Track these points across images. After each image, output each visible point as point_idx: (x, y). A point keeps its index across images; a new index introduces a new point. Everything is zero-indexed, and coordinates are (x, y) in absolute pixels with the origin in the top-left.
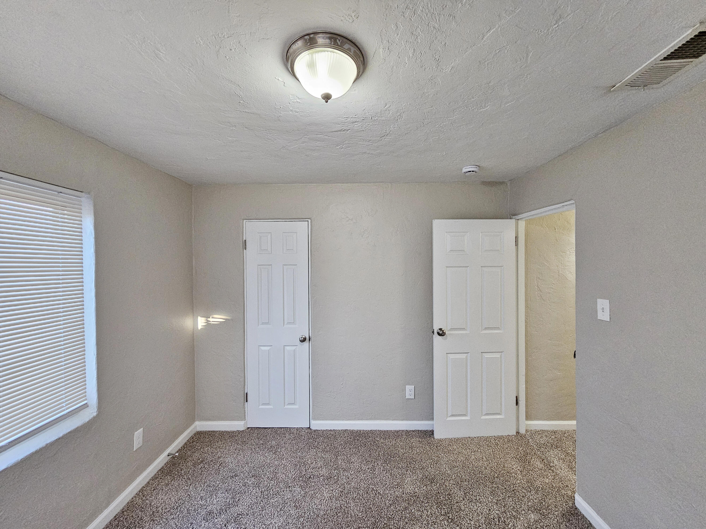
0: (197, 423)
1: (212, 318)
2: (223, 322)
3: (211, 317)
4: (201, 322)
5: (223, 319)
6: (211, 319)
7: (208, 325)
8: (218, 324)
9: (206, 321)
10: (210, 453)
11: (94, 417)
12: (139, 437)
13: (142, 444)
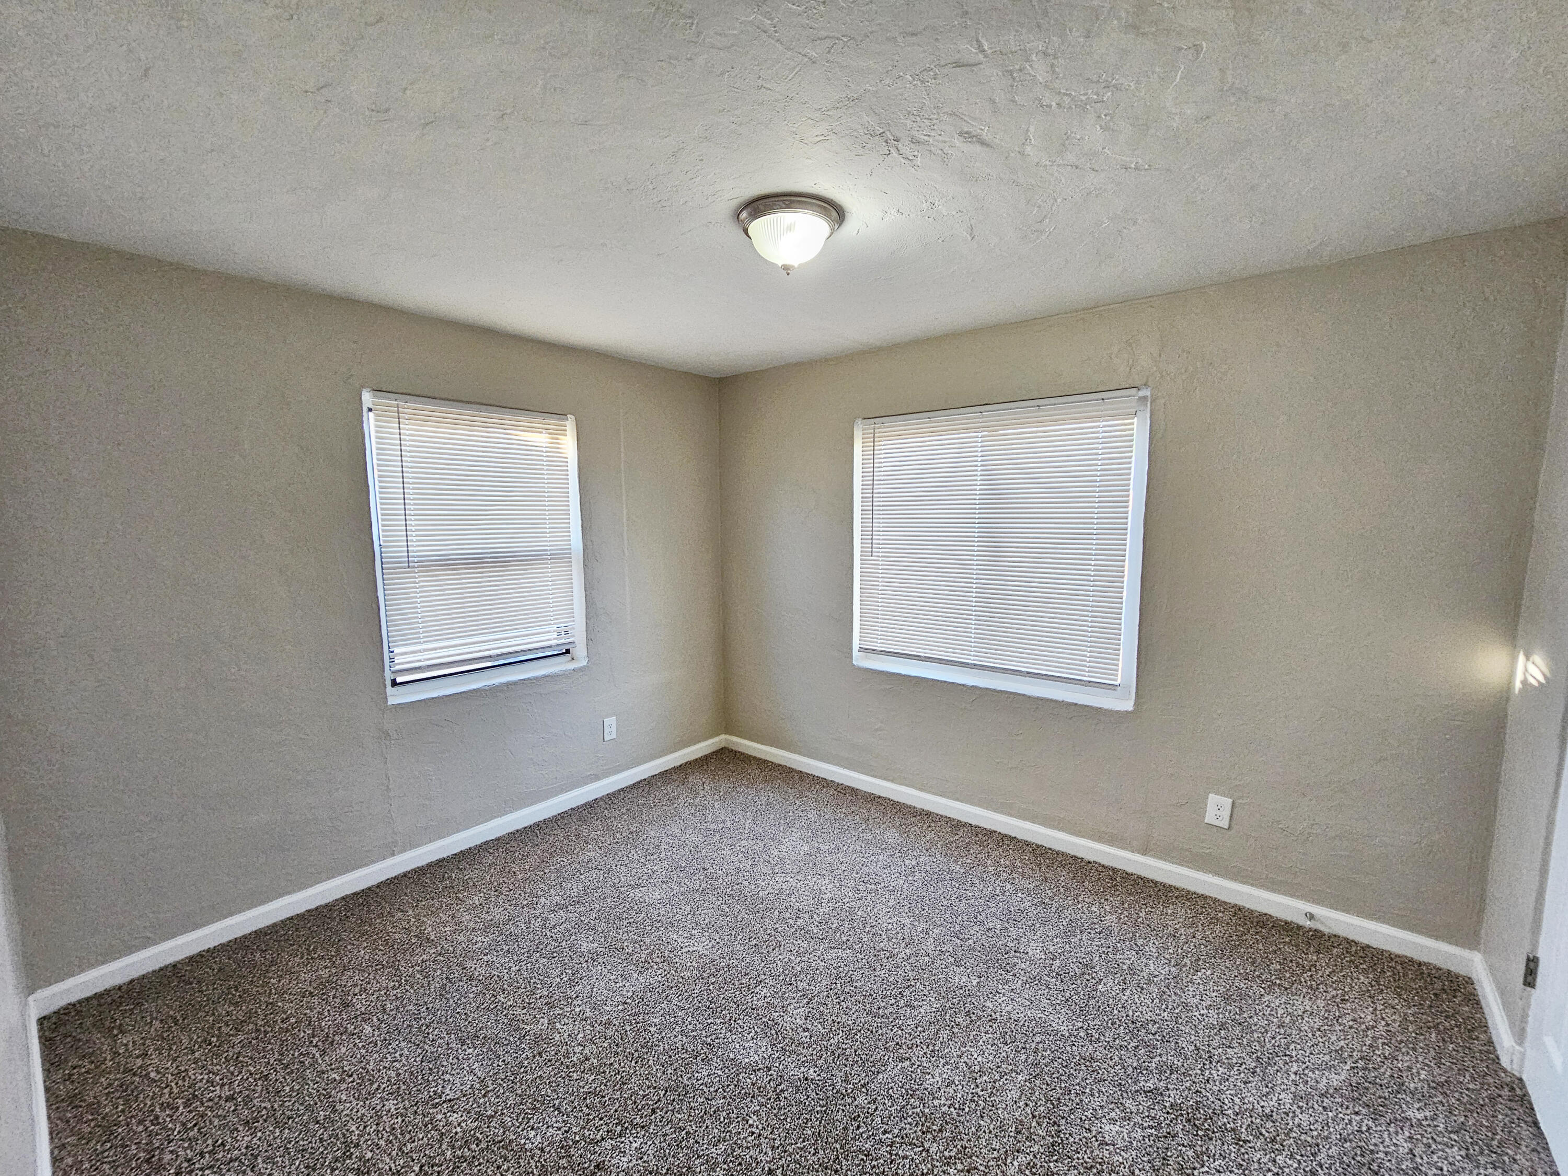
0: (1477, 958)
1: (1533, 662)
2: (1541, 683)
3: (1531, 659)
4: (1520, 671)
6: (1530, 666)
7: (1525, 683)
8: (1534, 686)
9: (1524, 671)
11: (1127, 712)
12: (1219, 807)
13: (1226, 827)
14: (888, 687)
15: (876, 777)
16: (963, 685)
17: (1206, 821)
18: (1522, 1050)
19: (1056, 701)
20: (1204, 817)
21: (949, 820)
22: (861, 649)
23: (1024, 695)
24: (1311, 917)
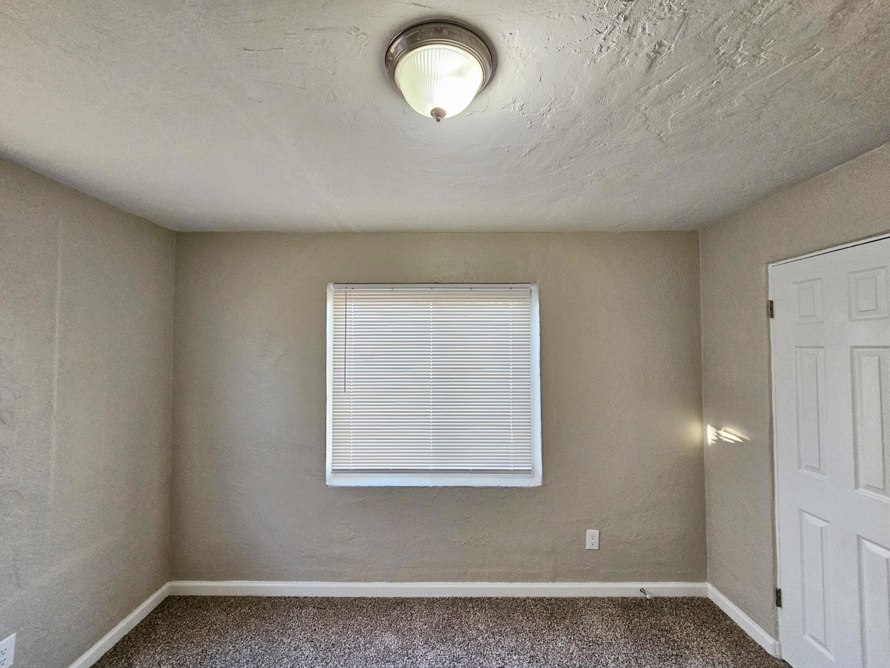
0: (708, 585)
1: (725, 431)
2: (738, 442)
3: (723, 429)
4: (711, 434)
5: (739, 437)
6: (722, 433)
7: (719, 441)
8: (731, 443)
9: (716, 435)
10: (685, 632)
11: (538, 487)
12: (593, 537)
13: (597, 548)
14: (361, 500)
15: (351, 581)
16: (425, 487)
17: (587, 548)
18: (779, 643)
19: (494, 487)
20: (585, 546)
21: (420, 600)
22: (334, 471)
23: (472, 487)
24: (642, 590)
